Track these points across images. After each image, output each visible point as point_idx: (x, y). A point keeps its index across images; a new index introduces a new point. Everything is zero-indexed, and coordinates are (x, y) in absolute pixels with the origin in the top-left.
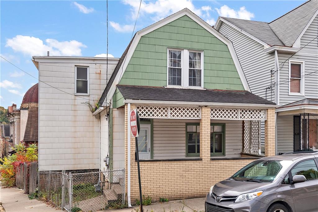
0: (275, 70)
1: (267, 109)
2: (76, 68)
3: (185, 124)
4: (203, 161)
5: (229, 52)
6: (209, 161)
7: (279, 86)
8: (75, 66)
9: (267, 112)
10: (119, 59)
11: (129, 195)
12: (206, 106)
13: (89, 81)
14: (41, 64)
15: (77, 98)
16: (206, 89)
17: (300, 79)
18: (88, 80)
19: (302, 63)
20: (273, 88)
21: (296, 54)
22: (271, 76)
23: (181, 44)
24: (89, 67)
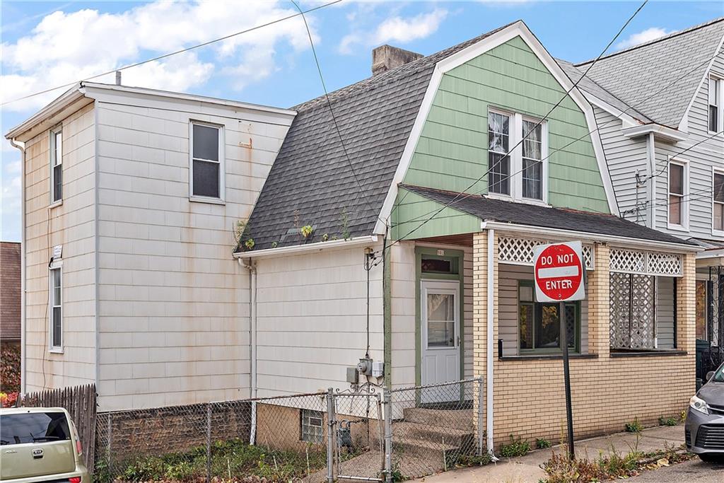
0: (648, 174)
1: (685, 255)
2: (191, 125)
3: (515, 283)
4: (600, 360)
5: (588, 128)
6: (608, 359)
7: (654, 209)
8: (191, 120)
9: (685, 259)
10: (296, 114)
11: (490, 435)
12: (604, 244)
13: (225, 164)
14: (100, 104)
15: (196, 208)
16: (551, 207)
17: (680, 197)
18: (221, 161)
19: (685, 163)
20: (642, 213)
21: (677, 145)
22: (637, 186)
23: (512, 102)
24: (223, 126)
